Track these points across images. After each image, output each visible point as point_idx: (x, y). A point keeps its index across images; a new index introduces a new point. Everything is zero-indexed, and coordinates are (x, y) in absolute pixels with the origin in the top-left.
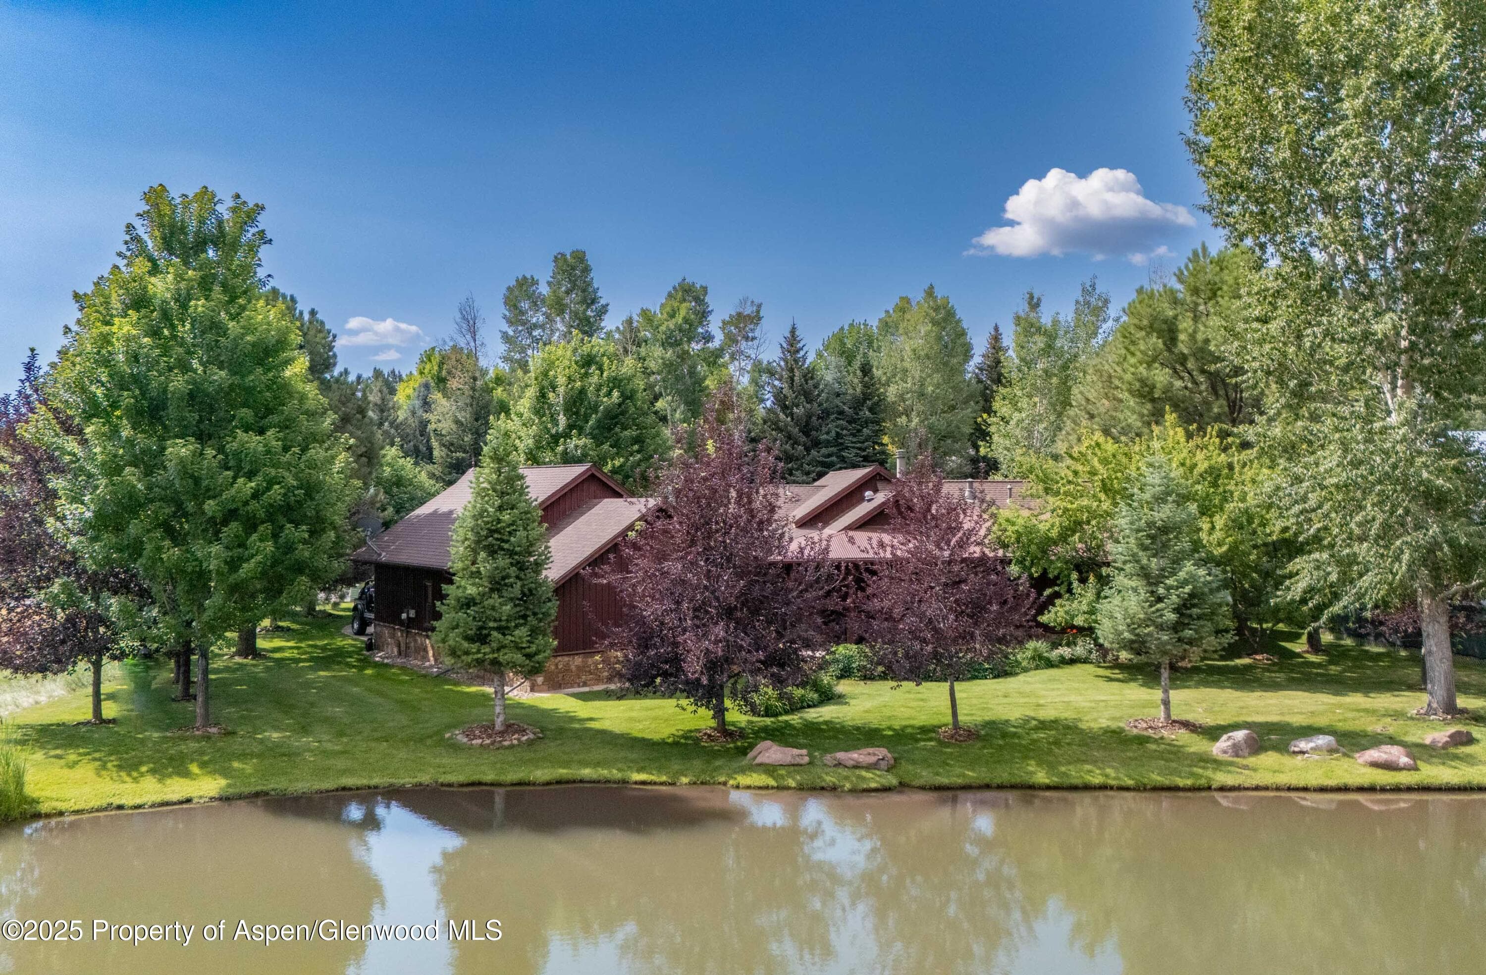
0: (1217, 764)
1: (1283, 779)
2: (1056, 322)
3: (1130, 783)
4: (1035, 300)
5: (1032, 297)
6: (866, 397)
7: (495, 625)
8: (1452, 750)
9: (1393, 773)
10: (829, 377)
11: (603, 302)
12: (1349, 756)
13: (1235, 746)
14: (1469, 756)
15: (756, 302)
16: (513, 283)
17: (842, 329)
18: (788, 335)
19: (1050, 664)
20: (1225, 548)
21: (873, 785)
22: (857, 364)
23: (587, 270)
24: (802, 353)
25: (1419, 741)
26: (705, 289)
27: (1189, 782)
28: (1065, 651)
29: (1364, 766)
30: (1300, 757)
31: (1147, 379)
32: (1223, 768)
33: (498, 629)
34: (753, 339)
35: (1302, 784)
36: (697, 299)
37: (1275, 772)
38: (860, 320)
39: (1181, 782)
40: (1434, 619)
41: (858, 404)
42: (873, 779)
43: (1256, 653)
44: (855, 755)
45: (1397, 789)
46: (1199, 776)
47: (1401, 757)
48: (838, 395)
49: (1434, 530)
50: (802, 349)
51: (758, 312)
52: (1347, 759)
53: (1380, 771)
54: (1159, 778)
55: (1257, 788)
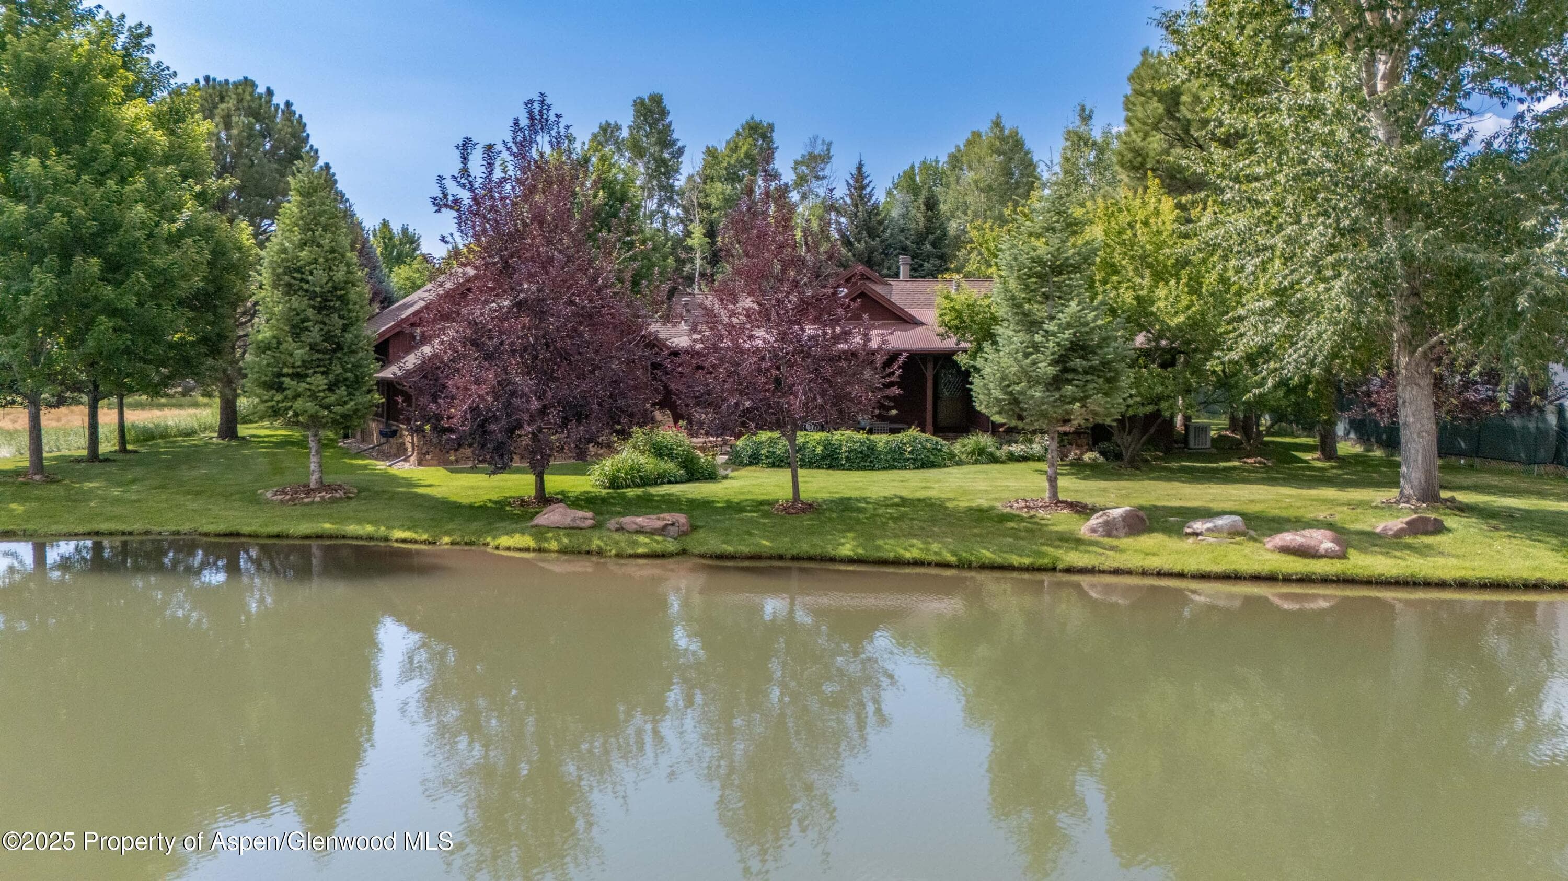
0: (1077, 542)
1: (1154, 563)
2: (1106, 133)
3: (952, 559)
4: (1087, 112)
5: (1083, 110)
6: (929, 230)
7: (290, 371)
8: (1409, 540)
9: (1307, 561)
10: (895, 213)
11: (680, 144)
12: (1255, 540)
13: (1106, 523)
14: (1429, 547)
15: (827, 140)
16: (596, 130)
17: (913, 167)
18: (854, 172)
19: (994, 459)
20: (1181, 318)
21: (641, 551)
22: (922, 198)
23: (664, 113)
24: (868, 190)
25: (1368, 529)
26: (771, 127)
27: (1026, 561)
28: (1016, 449)
29: (1273, 551)
30: (1191, 540)
31: (1142, 149)
32: (1082, 548)
33: (293, 376)
34: (824, 177)
35: (1177, 568)
36: (764, 137)
37: (1147, 554)
38: (931, 157)
39: (1015, 560)
40: (1411, 381)
41: (921, 239)
42: (644, 544)
43: (1248, 457)
44: (639, 520)
45: (1305, 580)
46: (1043, 555)
47: (1324, 541)
48: (902, 231)
49: (1391, 243)
50: (868, 185)
51: (828, 150)
52: (1251, 543)
53: (1291, 558)
54: (988, 554)
55: (1116, 572)
